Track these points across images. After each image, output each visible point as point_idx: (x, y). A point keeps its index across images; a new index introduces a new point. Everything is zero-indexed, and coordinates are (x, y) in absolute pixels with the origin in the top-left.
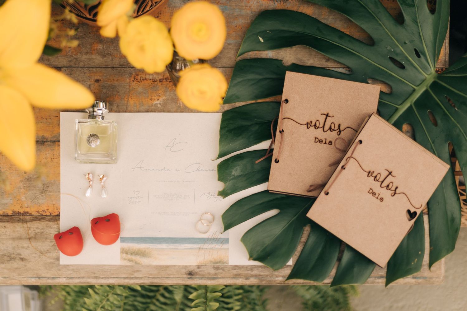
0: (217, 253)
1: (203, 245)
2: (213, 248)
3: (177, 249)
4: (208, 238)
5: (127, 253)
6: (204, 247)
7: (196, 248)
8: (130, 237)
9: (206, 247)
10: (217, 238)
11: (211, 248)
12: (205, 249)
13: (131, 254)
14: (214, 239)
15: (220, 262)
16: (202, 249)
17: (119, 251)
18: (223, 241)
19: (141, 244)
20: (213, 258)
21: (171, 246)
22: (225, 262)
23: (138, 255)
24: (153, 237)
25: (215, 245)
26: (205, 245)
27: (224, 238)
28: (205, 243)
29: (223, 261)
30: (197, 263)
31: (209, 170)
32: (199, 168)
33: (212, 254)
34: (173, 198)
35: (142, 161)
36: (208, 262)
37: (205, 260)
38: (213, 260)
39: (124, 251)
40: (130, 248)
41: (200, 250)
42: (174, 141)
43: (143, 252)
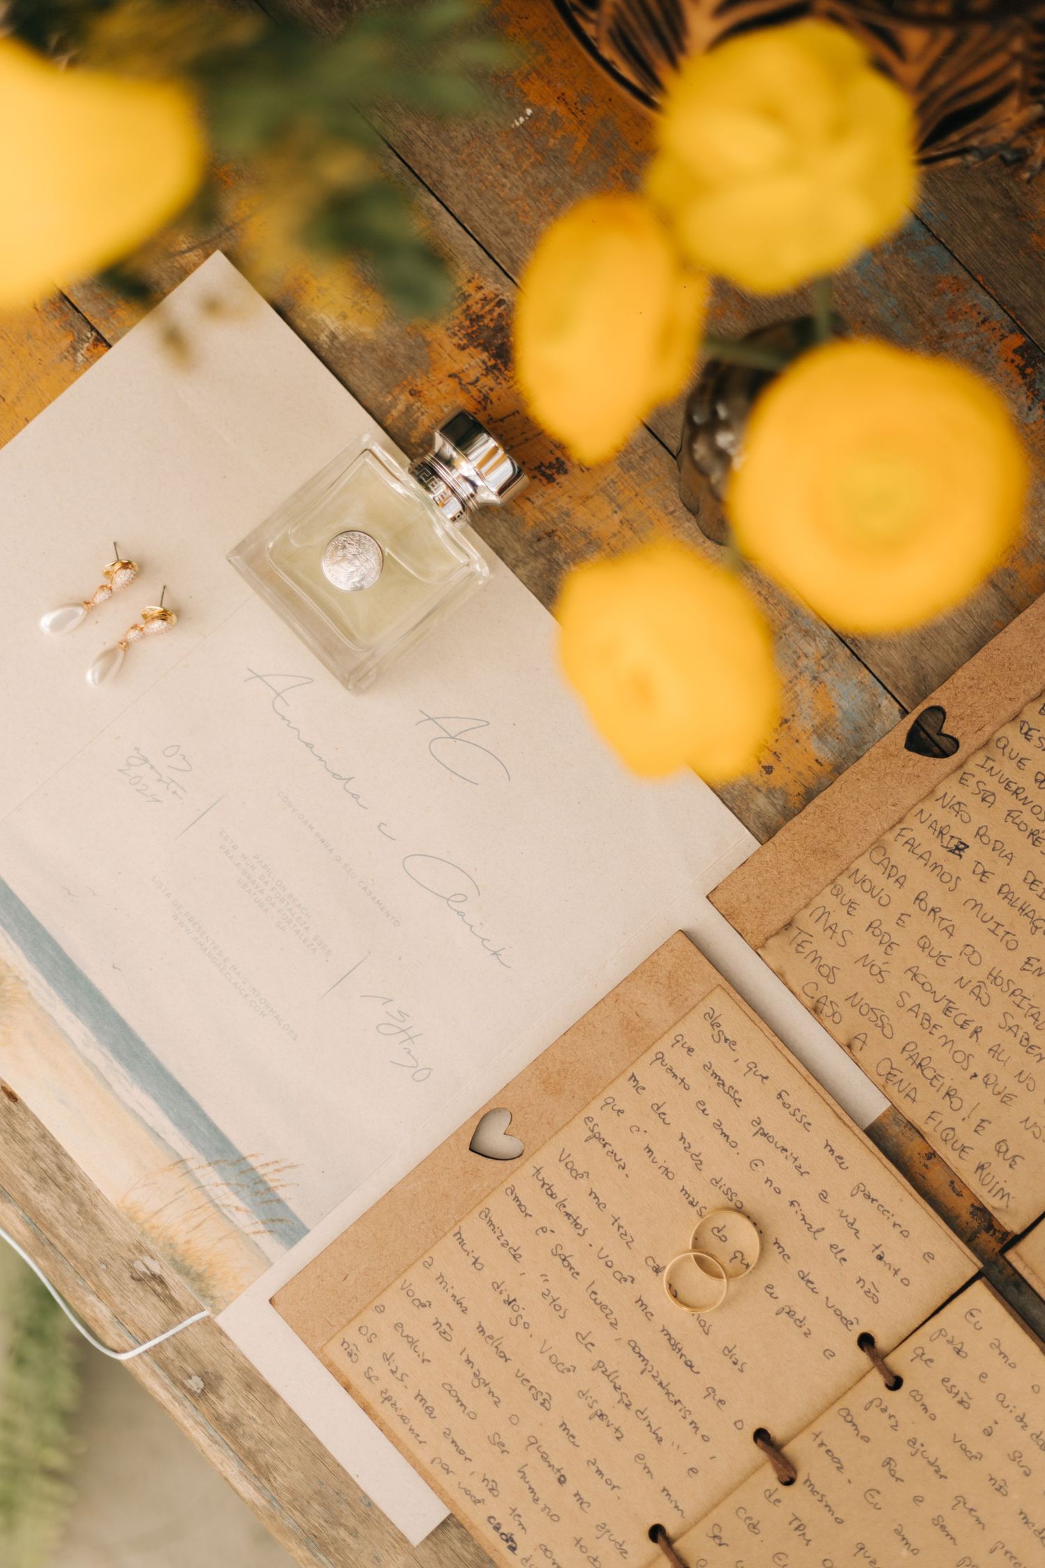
0: (221, 1239)
1: (203, 1161)
2: (225, 1211)
3: (109, 1085)
4: (244, 1159)
6: (198, 1174)
7: (168, 1147)
9: (203, 1182)
10: (269, 1189)
11: (217, 1201)
12: (196, 1181)
14: (260, 1181)
15: (198, 1278)
16: (189, 1172)
18: (279, 1220)
20: (188, 1242)
21: (100, 1056)
22: (212, 1298)
24: (75, 961)
25: (241, 1205)
26: (210, 1169)
27: (292, 1216)
28: (217, 1162)
29: (208, 1285)
30: (122, 1202)
31: (483, 940)
32: (462, 898)
33: (199, 1225)
34: (273, 905)
35: (305, 681)
36: (161, 1235)
37: (154, 1221)
38: (181, 1247)
41: (178, 1170)
42: (474, 723)
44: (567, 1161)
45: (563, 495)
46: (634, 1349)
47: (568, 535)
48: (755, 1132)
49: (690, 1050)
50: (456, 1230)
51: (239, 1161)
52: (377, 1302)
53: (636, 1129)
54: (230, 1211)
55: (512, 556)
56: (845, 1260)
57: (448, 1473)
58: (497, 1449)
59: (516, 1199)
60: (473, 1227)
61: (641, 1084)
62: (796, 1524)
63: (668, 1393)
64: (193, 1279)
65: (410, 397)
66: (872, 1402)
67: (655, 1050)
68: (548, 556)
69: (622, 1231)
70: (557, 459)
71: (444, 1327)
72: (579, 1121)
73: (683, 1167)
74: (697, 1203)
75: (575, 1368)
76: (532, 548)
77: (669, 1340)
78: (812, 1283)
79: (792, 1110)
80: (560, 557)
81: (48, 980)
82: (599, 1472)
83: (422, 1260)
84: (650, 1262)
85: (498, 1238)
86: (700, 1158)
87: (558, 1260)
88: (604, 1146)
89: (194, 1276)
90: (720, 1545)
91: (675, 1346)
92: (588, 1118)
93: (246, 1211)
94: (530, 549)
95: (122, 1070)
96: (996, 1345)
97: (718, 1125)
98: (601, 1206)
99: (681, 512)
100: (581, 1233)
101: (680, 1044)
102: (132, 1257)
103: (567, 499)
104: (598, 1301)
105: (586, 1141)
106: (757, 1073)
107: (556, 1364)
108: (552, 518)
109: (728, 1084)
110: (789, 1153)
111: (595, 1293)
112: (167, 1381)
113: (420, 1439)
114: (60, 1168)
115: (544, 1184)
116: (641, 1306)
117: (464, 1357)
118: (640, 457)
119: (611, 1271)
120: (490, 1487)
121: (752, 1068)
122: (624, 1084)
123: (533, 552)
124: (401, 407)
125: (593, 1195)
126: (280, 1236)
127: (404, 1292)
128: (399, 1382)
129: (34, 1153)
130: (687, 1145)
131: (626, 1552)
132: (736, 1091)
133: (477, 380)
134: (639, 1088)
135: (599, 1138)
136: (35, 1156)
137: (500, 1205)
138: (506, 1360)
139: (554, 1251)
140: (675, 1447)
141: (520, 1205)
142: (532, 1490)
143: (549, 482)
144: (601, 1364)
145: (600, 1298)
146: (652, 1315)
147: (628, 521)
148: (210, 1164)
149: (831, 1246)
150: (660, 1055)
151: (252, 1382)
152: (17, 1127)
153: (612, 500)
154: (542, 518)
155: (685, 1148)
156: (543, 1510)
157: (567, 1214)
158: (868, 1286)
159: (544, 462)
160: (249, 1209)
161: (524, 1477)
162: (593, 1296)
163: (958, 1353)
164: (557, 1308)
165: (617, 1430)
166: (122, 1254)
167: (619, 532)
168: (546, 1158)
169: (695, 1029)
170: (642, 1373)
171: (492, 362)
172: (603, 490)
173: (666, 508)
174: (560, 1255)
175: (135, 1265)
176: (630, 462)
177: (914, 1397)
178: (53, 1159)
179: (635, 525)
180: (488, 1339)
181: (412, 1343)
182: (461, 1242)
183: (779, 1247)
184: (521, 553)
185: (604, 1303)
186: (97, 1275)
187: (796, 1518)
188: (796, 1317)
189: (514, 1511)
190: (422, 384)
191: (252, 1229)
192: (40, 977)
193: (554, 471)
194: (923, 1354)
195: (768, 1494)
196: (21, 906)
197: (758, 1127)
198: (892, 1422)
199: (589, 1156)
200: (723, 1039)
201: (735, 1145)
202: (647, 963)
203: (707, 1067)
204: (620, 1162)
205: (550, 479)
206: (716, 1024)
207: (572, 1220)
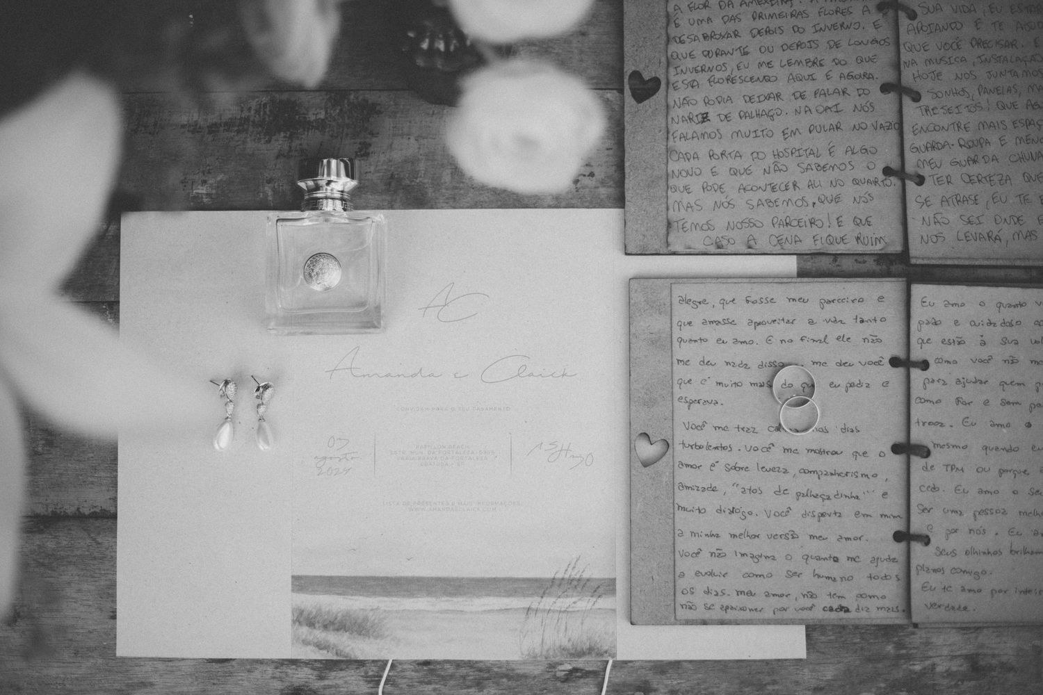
0: (582, 623)
1: (537, 599)
2: (570, 609)
3: (462, 612)
4: (554, 579)
5: (311, 624)
6: (541, 606)
7: (517, 610)
9: (548, 608)
10: (579, 580)
11: (563, 609)
12: (544, 611)
13: (325, 627)
14: (571, 581)
15: (591, 650)
16: (536, 611)
17: (289, 618)
18: (599, 587)
19: (356, 597)
20: (569, 640)
21: (444, 603)
22: (606, 652)
23: (346, 632)
24: (390, 575)
25: (574, 599)
26: (544, 598)
28: (544, 593)
29: (598, 648)
30: (523, 654)
31: (552, 375)
32: (524, 368)
33: (566, 628)
34: (447, 458)
35: (356, 350)
36: (554, 651)
37: (546, 648)
38: (569, 645)
39: (304, 619)
40: (320, 609)
41: (532, 615)
42: (448, 289)
43: (359, 621)
44: (690, 427)
45: (379, 155)
46: (805, 472)
47: (400, 170)
48: (754, 328)
49: (690, 323)
50: (676, 506)
51: (553, 582)
52: (678, 573)
53: (703, 382)
54: (573, 607)
55: (386, 203)
56: (849, 338)
57: (786, 610)
58: (795, 578)
59: (687, 465)
60: (682, 498)
61: (685, 360)
62: (949, 468)
63: (839, 475)
64: (589, 653)
65: (270, 185)
66: (924, 384)
67: (675, 340)
68: (401, 187)
69: (745, 430)
70: (360, 143)
71: (717, 552)
72: (676, 403)
73: (741, 375)
74: (762, 383)
75: (789, 508)
76: (390, 191)
77: (815, 452)
78: (846, 363)
79: (759, 301)
80: (407, 182)
81: (386, 596)
82: (848, 539)
83: (676, 535)
84: (772, 429)
85: (698, 490)
86: (744, 363)
87: (733, 471)
88: (699, 403)
89: (588, 651)
90: (929, 511)
91: (821, 452)
92: (679, 399)
93: (580, 599)
94: (390, 193)
95: (460, 599)
96: (948, 304)
97: (736, 341)
98: (726, 429)
99: (436, 108)
100: (729, 449)
101: (683, 325)
102: (553, 673)
103: (383, 155)
104: (768, 470)
105: (689, 410)
106: (728, 302)
107: (780, 515)
108: (385, 169)
109: (721, 321)
110: (777, 320)
111: (763, 467)
113: (758, 610)
114: (480, 670)
115: (691, 446)
116: (788, 452)
117: (739, 555)
118: (395, 105)
119: (759, 452)
120: (809, 596)
121: (723, 302)
122: (678, 368)
123: (393, 192)
124: (270, 193)
125: (717, 428)
126: (605, 594)
127: (684, 557)
128: (724, 596)
129: (462, 676)
130: (732, 364)
131: (895, 559)
132: (727, 319)
133: (290, 147)
134: (686, 363)
135: (693, 402)
136: (464, 677)
137: (684, 476)
138: (758, 537)
139: (727, 470)
140: (866, 493)
141: (692, 467)
142: (828, 578)
144: (798, 494)
145: (767, 467)
146: (796, 450)
147: (418, 137)
148: (542, 597)
149: (837, 339)
150: (679, 340)
151: (662, 667)
152: (442, 673)
153: (402, 135)
154: (381, 174)
155: (733, 366)
156: (842, 580)
157: (716, 448)
158: (870, 338)
159: (355, 150)
160: (579, 598)
161: (819, 576)
162: (764, 470)
163: (936, 324)
164: (755, 491)
165: (835, 513)
166: (547, 677)
167: (420, 145)
168: (681, 435)
169: (682, 313)
170: (819, 478)
171: (288, 133)
172: (394, 135)
173: (428, 114)
174: (731, 469)
175: (558, 676)
176: (393, 112)
177: (939, 362)
178: (472, 670)
179: (424, 135)
180: (741, 537)
181: (711, 574)
182: (684, 509)
183: (817, 363)
184: (388, 198)
185: (771, 468)
187: (947, 466)
188: (856, 384)
189: (830, 595)
190: (269, 174)
191: (590, 604)
192: (381, 598)
193: (365, 149)
194: (923, 340)
195: (925, 469)
197: (753, 324)
198: (941, 382)
199: (698, 414)
200: (698, 304)
201: (752, 342)
202: (632, 308)
203: (704, 322)
204: (713, 402)
205: (367, 155)
206: (688, 302)
207: (720, 449)
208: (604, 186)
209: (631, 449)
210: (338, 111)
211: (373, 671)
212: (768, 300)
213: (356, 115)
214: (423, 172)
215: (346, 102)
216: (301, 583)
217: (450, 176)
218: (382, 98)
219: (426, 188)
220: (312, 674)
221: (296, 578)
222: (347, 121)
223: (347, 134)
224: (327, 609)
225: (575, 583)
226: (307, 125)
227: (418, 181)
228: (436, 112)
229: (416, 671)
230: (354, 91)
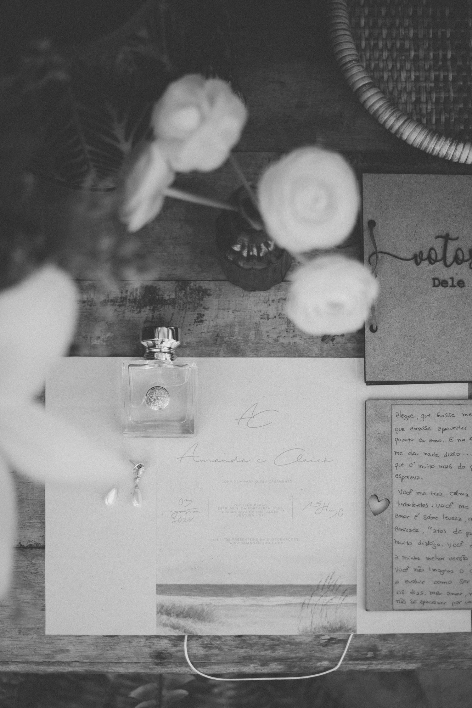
0: (336, 612)
1: (309, 597)
2: (329, 604)
4: (319, 585)
5: (168, 614)
6: (311, 602)
7: (296, 604)
8: (175, 585)
9: (315, 603)
10: (334, 586)
11: (324, 604)
12: (312, 605)
13: (178, 616)
14: (329, 586)
15: (341, 629)
16: (308, 604)
17: (155, 610)
18: (346, 590)
19: (195, 597)
20: (328, 622)
21: (251, 601)
22: (350, 629)
24: (218, 584)
26: (313, 597)
27: (347, 586)
28: (313, 594)
29: (345, 627)
31: (318, 461)
32: (301, 456)
33: (326, 615)
34: (253, 512)
35: (196, 445)
36: (319, 629)
37: (314, 627)
38: (328, 626)
39: (163, 610)
40: (174, 605)
41: (305, 607)
42: (253, 408)
43: (199, 612)
44: (403, 492)
45: (210, 322)
47: (223, 331)
48: (442, 432)
49: (403, 429)
50: (394, 541)
51: (318, 587)
52: (394, 582)
53: (411, 465)
54: (330, 602)
55: (214, 352)
57: (460, 603)
58: (466, 583)
59: (401, 516)
60: (398, 536)
61: (400, 452)
67: (393, 440)
68: (224, 342)
69: (436, 494)
70: (198, 314)
71: (419, 569)
72: (394, 479)
73: (434, 461)
74: (447, 466)
75: (463, 541)
76: (217, 344)
79: (445, 416)
80: (227, 339)
81: (216, 597)
83: (394, 558)
84: (452, 494)
85: (407, 531)
86: (435, 453)
87: (429, 520)
88: (408, 478)
92: (396, 475)
93: (334, 598)
94: (217, 345)
95: (261, 598)
97: (431, 440)
98: (424, 494)
99: (246, 293)
100: (426, 506)
101: (398, 431)
102: (318, 641)
103: (212, 321)
104: (450, 518)
105: (402, 482)
106: (426, 416)
107: (457, 545)
108: (214, 331)
109: (421, 427)
110: (456, 427)
111: (447, 517)
112: (362, 662)
113: (443, 602)
114: (273, 640)
115: (403, 505)
116: (462, 507)
117: (432, 570)
118: (219, 290)
119: (444, 507)
121: (423, 416)
122: (396, 457)
123: (218, 345)
125: (419, 493)
126: (350, 594)
127: (398, 572)
128: (423, 595)
129: (262, 644)
130: (429, 454)
132: (426, 427)
134: (400, 454)
135: (404, 477)
136: (263, 644)
137: (399, 522)
138: (443, 559)
139: (425, 519)
141: (403, 517)
143: (202, 323)
144: (468, 533)
145: (449, 517)
146: (467, 506)
147: (234, 310)
148: (311, 596)
150: (396, 439)
151: (384, 637)
152: (250, 642)
153: (224, 309)
154: (211, 334)
155: (429, 455)
157: (418, 505)
159: (195, 319)
162: (447, 518)
164: (441, 532)
166: (315, 643)
167: (235, 316)
168: (397, 498)
169: (398, 423)
171: (152, 308)
172: (219, 309)
173: (240, 296)
174: (427, 518)
175: (321, 643)
176: (218, 294)
178: (269, 640)
179: (238, 309)
180: (433, 559)
181: (415, 582)
182: (399, 543)
184: (216, 349)
185: (452, 517)
186: (314, 656)
193: (200, 318)
196: (186, 585)
197: (441, 429)
199: (407, 485)
200: (407, 417)
201: (440, 441)
202: (367, 418)
203: (412, 429)
204: (416, 477)
205: (202, 321)
206: (401, 416)
207: (421, 506)
208: (350, 342)
209: (366, 504)
210: (183, 293)
211: (207, 641)
212: (451, 415)
213: (194, 296)
214: (237, 333)
215: (188, 287)
216: (162, 589)
217: (254, 335)
218: (211, 285)
219: (239, 343)
220: (169, 644)
221: (159, 586)
222: (189, 300)
223: (189, 308)
224: (179, 605)
225: (332, 588)
226: (164, 302)
227: (234, 338)
228: (245, 294)
229: (234, 641)
230: (193, 281)
